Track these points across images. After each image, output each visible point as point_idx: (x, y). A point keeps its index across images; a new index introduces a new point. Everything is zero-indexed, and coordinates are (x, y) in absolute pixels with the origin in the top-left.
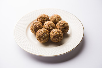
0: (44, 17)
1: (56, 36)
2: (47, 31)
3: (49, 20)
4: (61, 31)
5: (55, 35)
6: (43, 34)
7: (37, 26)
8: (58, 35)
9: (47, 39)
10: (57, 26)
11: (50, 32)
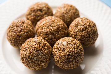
0: (39, 8)
1: (72, 56)
2: (45, 45)
3: (52, 15)
4: (78, 43)
5: (69, 55)
6: (34, 54)
7: (21, 31)
8: (75, 54)
9: (43, 64)
10: (70, 28)
11: (52, 45)
